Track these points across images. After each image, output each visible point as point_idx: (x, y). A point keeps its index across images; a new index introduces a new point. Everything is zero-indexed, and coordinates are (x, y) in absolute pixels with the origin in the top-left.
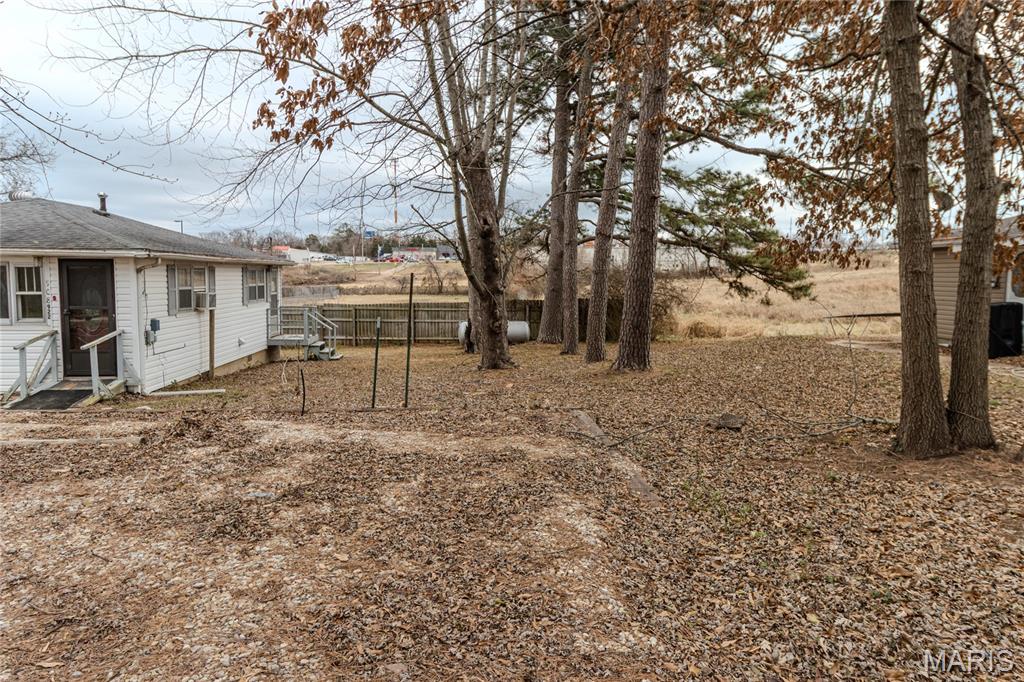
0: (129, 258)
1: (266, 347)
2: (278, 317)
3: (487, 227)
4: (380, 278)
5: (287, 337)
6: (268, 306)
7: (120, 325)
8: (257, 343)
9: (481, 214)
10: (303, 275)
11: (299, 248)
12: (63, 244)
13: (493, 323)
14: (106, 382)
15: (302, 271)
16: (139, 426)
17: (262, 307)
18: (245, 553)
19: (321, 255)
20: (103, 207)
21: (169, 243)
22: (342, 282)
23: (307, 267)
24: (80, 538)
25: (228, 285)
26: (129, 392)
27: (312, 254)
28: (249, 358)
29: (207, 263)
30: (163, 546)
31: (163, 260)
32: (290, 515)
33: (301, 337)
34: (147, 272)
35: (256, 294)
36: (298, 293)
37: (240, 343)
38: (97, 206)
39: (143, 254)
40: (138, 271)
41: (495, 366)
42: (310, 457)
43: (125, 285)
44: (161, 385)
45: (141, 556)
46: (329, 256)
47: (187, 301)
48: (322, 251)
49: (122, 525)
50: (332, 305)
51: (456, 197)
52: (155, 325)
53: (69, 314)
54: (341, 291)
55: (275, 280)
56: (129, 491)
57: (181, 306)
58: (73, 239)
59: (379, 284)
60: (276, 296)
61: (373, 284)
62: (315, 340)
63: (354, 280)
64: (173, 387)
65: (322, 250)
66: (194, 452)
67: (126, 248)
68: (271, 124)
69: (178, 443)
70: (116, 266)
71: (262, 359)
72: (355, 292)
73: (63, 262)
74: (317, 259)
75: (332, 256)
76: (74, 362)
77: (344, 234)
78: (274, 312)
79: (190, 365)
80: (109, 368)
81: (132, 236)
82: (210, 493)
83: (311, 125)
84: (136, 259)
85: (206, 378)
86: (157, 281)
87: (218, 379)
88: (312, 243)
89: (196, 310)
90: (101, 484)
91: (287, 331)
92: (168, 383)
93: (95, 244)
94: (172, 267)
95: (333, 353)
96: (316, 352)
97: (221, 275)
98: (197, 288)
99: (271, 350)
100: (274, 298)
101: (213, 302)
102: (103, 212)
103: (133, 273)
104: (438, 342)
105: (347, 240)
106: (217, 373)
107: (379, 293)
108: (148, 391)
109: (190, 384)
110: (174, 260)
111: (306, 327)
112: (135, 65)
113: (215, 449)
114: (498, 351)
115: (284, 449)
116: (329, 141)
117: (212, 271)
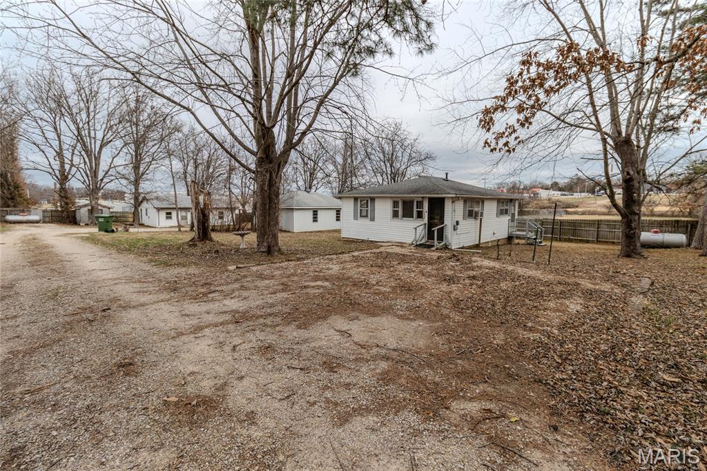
0: (449, 197)
1: (507, 237)
2: (515, 224)
3: (628, 177)
4: (595, 205)
5: (518, 233)
6: (510, 218)
7: (445, 222)
8: (503, 234)
9: (626, 169)
10: (546, 203)
11: (547, 189)
12: (430, 193)
13: (629, 231)
14: (439, 243)
15: (546, 202)
16: (440, 254)
17: (507, 218)
18: (449, 285)
19: (559, 193)
20: (447, 178)
21: (467, 191)
22: (569, 208)
23: (549, 200)
24: (413, 275)
25: (490, 209)
26: (446, 247)
27: (554, 192)
28: (499, 240)
29: (480, 199)
30: (430, 280)
31: (462, 197)
32: (467, 281)
33: (525, 233)
34: (456, 202)
35: (503, 212)
36: (541, 213)
37: (494, 234)
38: (445, 178)
39: (454, 196)
40: (453, 202)
41: (628, 256)
42: (487, 270)
43: (448, 207)
44: (458, 247)
45: (424, 280)
46: (564, 193)
47: (471, 214)
48: (560, 191)
49: (423, 275)
50: (548, 219)
51: (605, 162)
52: (457, 223)
53: (430, 218)
54: (567, 213)
55: (514, 206)
56: (429, 268)
57: (469, 216)
58: (434, 191)
59: (592, 209)
60: (514, 214)
61: (588, 209)
62: (532, 235)
63: (577, 207)
64: (462, 248)
65: (560, 189)
66: (452, 263)
67: (449, 193)
68: (490, 146)
69: (448, 260)
70: (446, 200)
71: (505, 242)
72: (576, 213)
73: (431, 200)
74: (556, 195)
75: (566, 193)
76: (430, 235)
77: (575, 181)
78: (513, 221)
79: (471, 240)
80: (441, 238)
81: (453, 188)
82: (450, 273)
83: (506, 144)
84: (452, 198)
85: (477, 246)
86: (460, 206)
87: (482, 247)
88: (555, 186)
89: (475, 218)
90: (423, 266)
91: (518, 230)
92: (461, 246)
93: (439, 192)
94: (466, 200)
95: (540, 242)
96: (531, 241)
97: (487, 204)
98: (476, 209)
99: (510, 239)
100: (513, 215)
101: (482, 215)
102: (446, 180)
103: (451, 202)
104: (613, 243)
105: (576, 184)
106: (481, 245)
107: (592, 214)
108: (453, 248)
109: (470, 247)
110: (467, 198)
111: (527, 229)
112: (459, 123)
113: (458, 264)
114: (632, 247)
115: (480, 267)
116: (514, 150)
117: (483, 202)
